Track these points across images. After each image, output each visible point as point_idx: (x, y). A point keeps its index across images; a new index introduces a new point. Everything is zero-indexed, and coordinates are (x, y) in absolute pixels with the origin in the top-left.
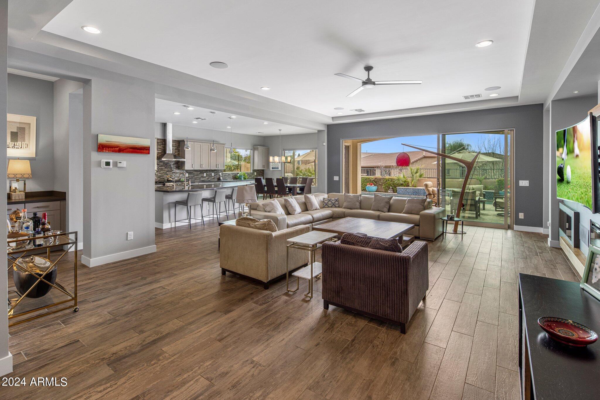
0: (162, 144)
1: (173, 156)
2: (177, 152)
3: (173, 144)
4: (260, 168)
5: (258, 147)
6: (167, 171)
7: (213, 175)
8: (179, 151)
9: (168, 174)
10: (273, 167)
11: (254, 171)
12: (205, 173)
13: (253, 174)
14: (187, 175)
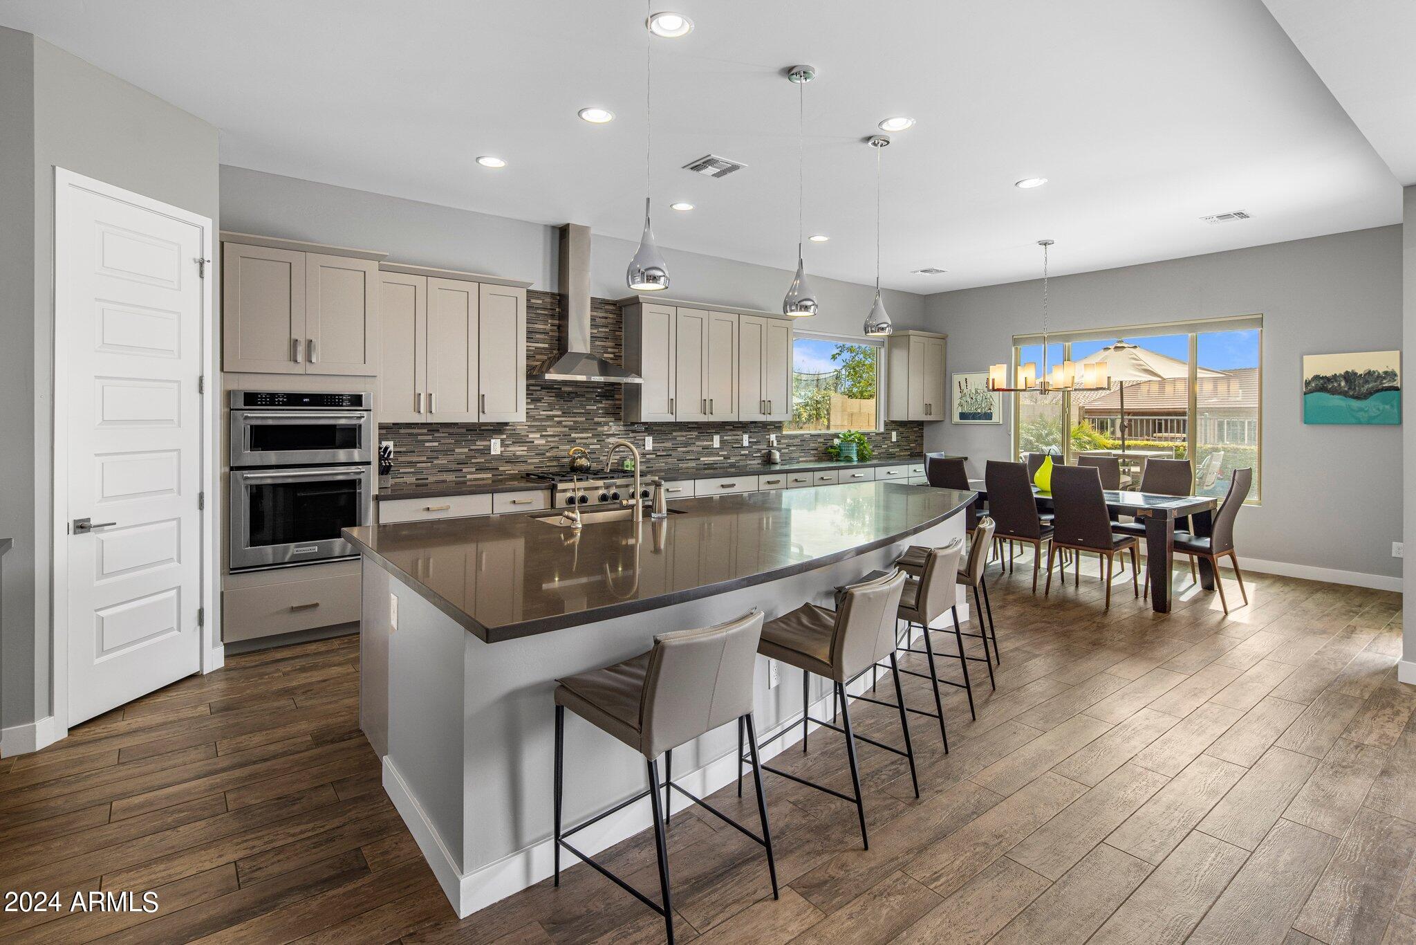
0: (552, 316)
1: (595, 365)
2: (610, 350)
3: (595, 314)
4: (916, 414)
5: (911, 332)
6: (571, 428)
7: (746, 443)
8: (618, 345)
9: (573, 441)
10: (966, 410)
11: (892, 425)
12: (717, 433)
13: (885, 436)
14: (649, 443)
